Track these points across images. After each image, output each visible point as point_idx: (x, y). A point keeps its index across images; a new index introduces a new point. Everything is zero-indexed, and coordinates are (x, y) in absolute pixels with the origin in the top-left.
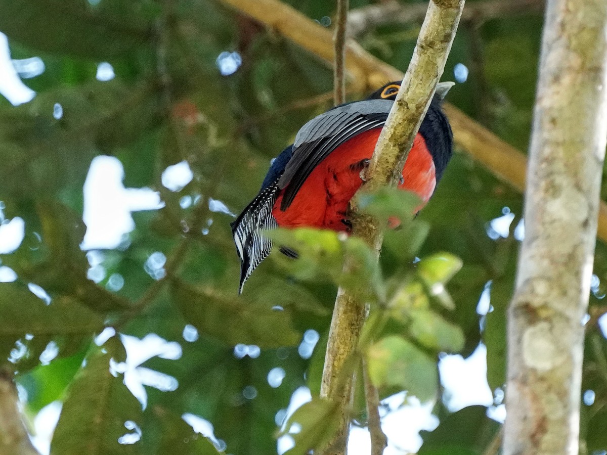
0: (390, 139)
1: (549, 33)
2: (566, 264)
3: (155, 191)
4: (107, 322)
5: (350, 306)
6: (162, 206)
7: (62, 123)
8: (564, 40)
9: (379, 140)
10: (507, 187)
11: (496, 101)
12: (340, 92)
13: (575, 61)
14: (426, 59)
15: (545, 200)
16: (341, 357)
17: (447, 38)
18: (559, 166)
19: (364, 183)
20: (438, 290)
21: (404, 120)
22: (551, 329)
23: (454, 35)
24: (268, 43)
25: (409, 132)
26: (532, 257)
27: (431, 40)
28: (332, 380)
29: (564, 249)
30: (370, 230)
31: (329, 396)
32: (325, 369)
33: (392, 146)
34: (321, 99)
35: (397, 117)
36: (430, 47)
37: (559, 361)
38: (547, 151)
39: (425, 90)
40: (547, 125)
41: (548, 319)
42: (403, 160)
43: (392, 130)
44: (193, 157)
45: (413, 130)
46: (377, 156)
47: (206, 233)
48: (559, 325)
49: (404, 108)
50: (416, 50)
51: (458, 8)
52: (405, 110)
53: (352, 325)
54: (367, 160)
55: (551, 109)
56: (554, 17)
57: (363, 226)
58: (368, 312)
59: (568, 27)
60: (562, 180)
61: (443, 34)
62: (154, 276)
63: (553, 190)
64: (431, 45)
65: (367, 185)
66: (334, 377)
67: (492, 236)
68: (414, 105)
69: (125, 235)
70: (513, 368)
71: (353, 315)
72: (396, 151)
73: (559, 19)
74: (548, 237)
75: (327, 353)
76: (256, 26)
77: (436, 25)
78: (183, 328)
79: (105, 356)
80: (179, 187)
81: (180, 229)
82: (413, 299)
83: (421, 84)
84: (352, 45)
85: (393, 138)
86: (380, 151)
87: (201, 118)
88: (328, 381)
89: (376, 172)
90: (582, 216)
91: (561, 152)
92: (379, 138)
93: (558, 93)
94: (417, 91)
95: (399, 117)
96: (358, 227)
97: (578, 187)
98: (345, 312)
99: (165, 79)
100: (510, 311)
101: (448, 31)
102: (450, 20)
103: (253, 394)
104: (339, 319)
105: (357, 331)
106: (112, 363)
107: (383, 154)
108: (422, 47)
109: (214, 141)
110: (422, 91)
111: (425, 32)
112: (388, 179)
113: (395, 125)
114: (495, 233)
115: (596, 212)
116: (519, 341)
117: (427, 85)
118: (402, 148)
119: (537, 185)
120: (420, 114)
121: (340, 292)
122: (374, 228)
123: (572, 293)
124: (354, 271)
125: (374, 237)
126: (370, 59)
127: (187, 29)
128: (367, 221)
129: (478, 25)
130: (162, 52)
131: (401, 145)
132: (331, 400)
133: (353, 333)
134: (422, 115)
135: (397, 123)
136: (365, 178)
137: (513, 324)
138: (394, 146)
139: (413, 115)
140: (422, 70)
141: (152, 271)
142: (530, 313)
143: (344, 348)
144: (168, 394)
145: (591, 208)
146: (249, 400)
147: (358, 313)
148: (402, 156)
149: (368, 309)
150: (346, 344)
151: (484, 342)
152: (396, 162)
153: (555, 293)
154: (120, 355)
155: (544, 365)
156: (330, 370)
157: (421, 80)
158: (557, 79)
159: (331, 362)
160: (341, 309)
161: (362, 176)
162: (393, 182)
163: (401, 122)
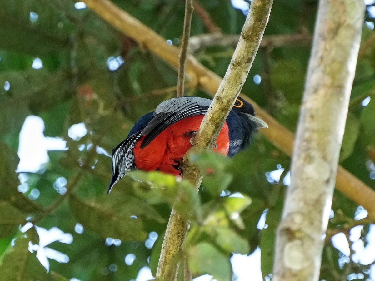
0: (210, 120)
1: (313, 62)
2: (314, 206)
3: (64, 140)
4: (28, 219)
5: (179, 221)
6: (67, 149)
7: (9, 93)
8: (322, 67)
9: (203, 120)
10: (281, 152)
11: (277, 98)
12: (181, 89)
13: (328, 80)
14: (236, 72)
15: (303, 165)
16: (171, 252)
17: (249, 60)
18: (314, 144)
19: (192, 146)
20: (235, 216)
21: (219, 109)
22: (302, 245)
23: (253, 59)
24: (139, 53)
25: (222, 117)
26: (294, 200)
27: (239, 61)
28: (164, 267)
29: (313, 196)
30: (194, 176)
31: (162, 276)
32: (160, 259)
33: (211, 124)
34: (170, 90)
35: (215, 107)
36: (239, 65)
37: (306, 264)
38: (307, 135)
39: (233, 92)
40: (308, 119)
41: (301, 239)
42: (218, 133)
43: (212, 115)
44: (88, 120)
45: (225, 115)
46: (201, 130)
47: (93, 167)
48: (307, 243)
49: (220, 102)
50: (229, 66)
51: (257, 42)
52: (221, 103)
53: (179, 233)
54: (195, 132)
55: (311, 109)
56: (317, 53)
57: (190, 173)
58: (189, 226)
59: (325, 60)
60: (315, 154)
61: (247, 58)
62: (59, 191)
63: (309, 159)
64: (239, 64)
65: (194, 147)
66: (166, 264)
67: (270, 180)
68: (226, 100)
69: (42, 165)
70: (277, 267)
71: (180, 227)
72: (213, 127)
73: (320, 54)
74: (304, 188)
75: (162, 249)
76: (133, 42)
77: (243, 52)
78: (75, 225)
79: (26, 239)
80: (78, 138)
81: (78, 164)
82: (219, 221)
83: (231, 88)
84: (191, 58)
85: (212, 119)
86: (203, 127)
87: (95, 96)
88: (162, 267)
89: (200, 140)
90: (326, 176)
91: (315, 136)
92: (204, 119)
93: (316, 99)
94: (229, 92)
95: (216, 107)
96: (187, 173)
97: (325, 158)
98: (175, 225)
99: (75, 70)
100: (278, 232)
101: (250, 56)
102: (252, 49)
103: (115, 268)
104: (171, 229)
105: (181, 237)
106: (30, 244)
107: (205, 129)
108: (234, 65)
109: (101, 111)
110: (232, 92)
111: (236, 56)
112: (207, 145)
113: (214, 112)
114: (271, 179)
115: (334, 175)
116: (282, 251)
117: (235, 88)
118: (217, 126)
119: (299, 156)
120: (230, 106)
121: (173, 212)
122: (196, 174)
123: (316, 223)
124: (183, 200)
125: (196, 180)
126: (201, 68)
127: (90, 41)
128: (193, 170)
129: (270, 50)
130: (74, 54)
131: (217, 124)
132: (163, 278)
133: (179, 238)
134: (231, 106)
135: (215, 111)
136: (193, 143)
137: (279, 240)
138: (212, 124)
139: (225, 106)
140: (233, 79)
141: (58, 188)
142: (290, 234)
143: (173, 247)
144: (63, 264)
145: (332, 172)
146: (112, 272)
147: (183, 226)
148: (216, 131)
149: (189, 224)
150: (174, 245)
151: (260, 247)
152: (213, 135)
153: (306, 222)
154: (35, 239)
155: (296, 266)
156: (163, 260)
157: (232, 85)
158: (316, 91)
159: (164, 255)
160: (173, 223)
161: (191, 142)
162: (210, 147)
163: (217, 110)
